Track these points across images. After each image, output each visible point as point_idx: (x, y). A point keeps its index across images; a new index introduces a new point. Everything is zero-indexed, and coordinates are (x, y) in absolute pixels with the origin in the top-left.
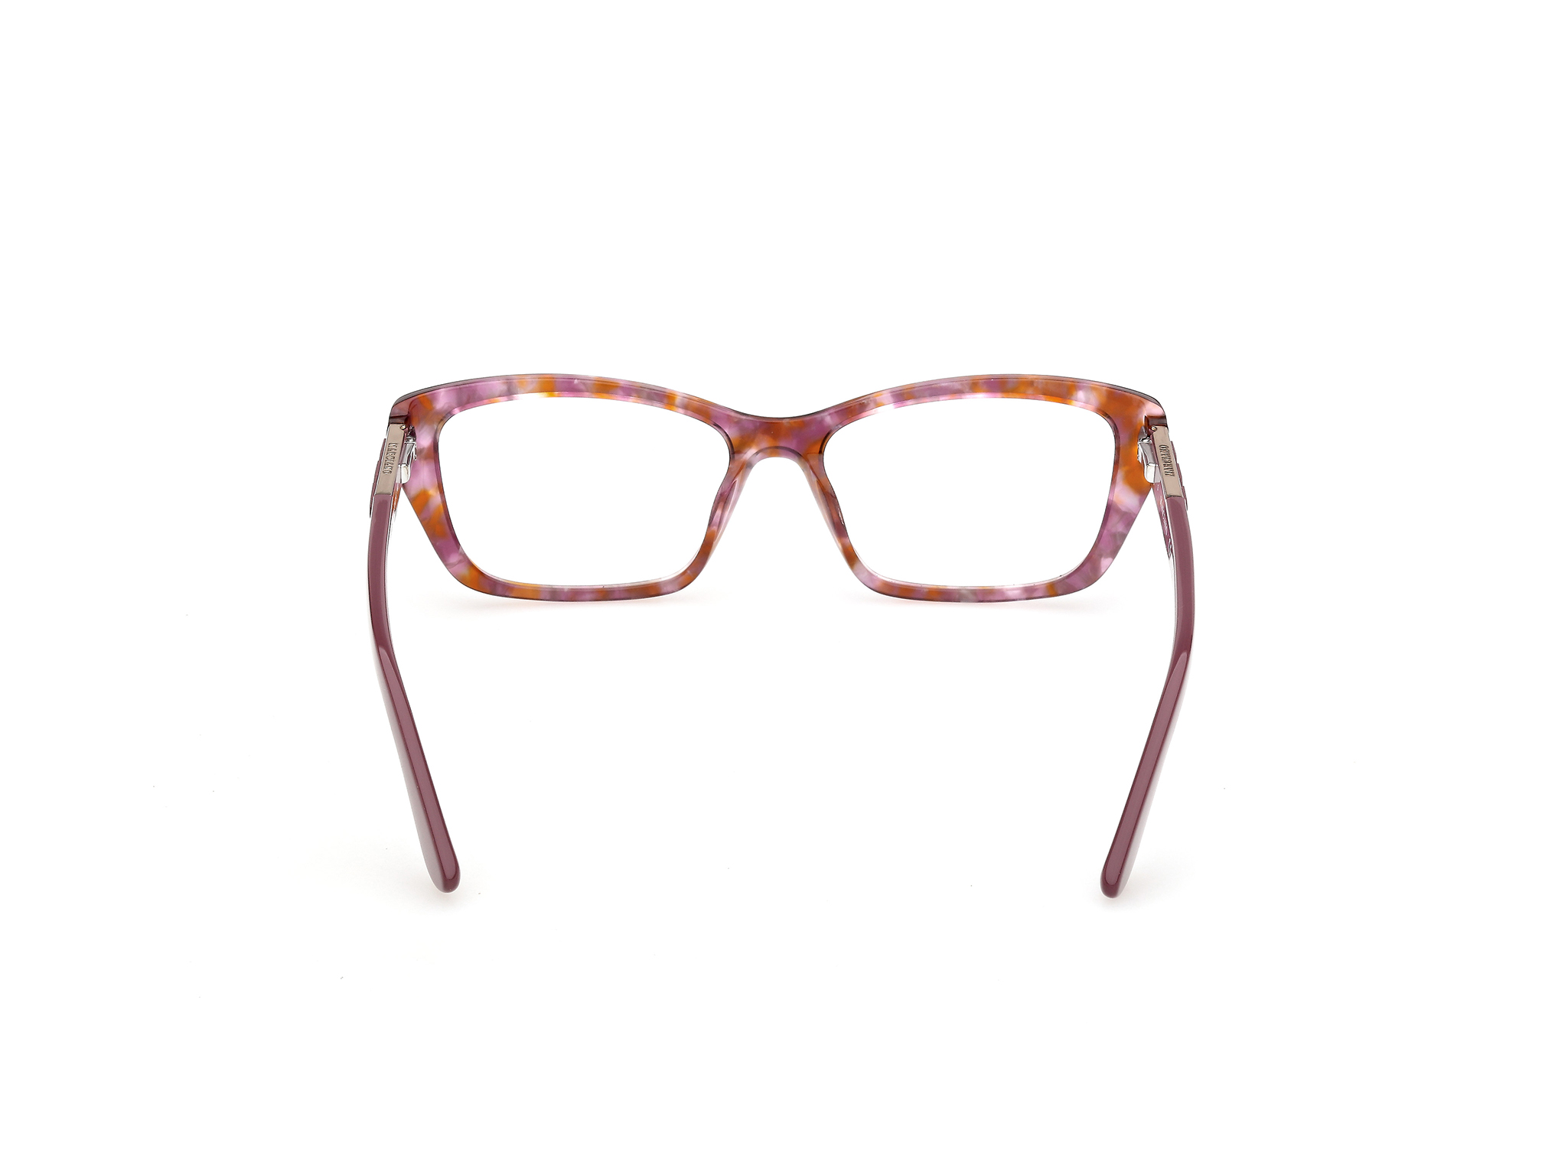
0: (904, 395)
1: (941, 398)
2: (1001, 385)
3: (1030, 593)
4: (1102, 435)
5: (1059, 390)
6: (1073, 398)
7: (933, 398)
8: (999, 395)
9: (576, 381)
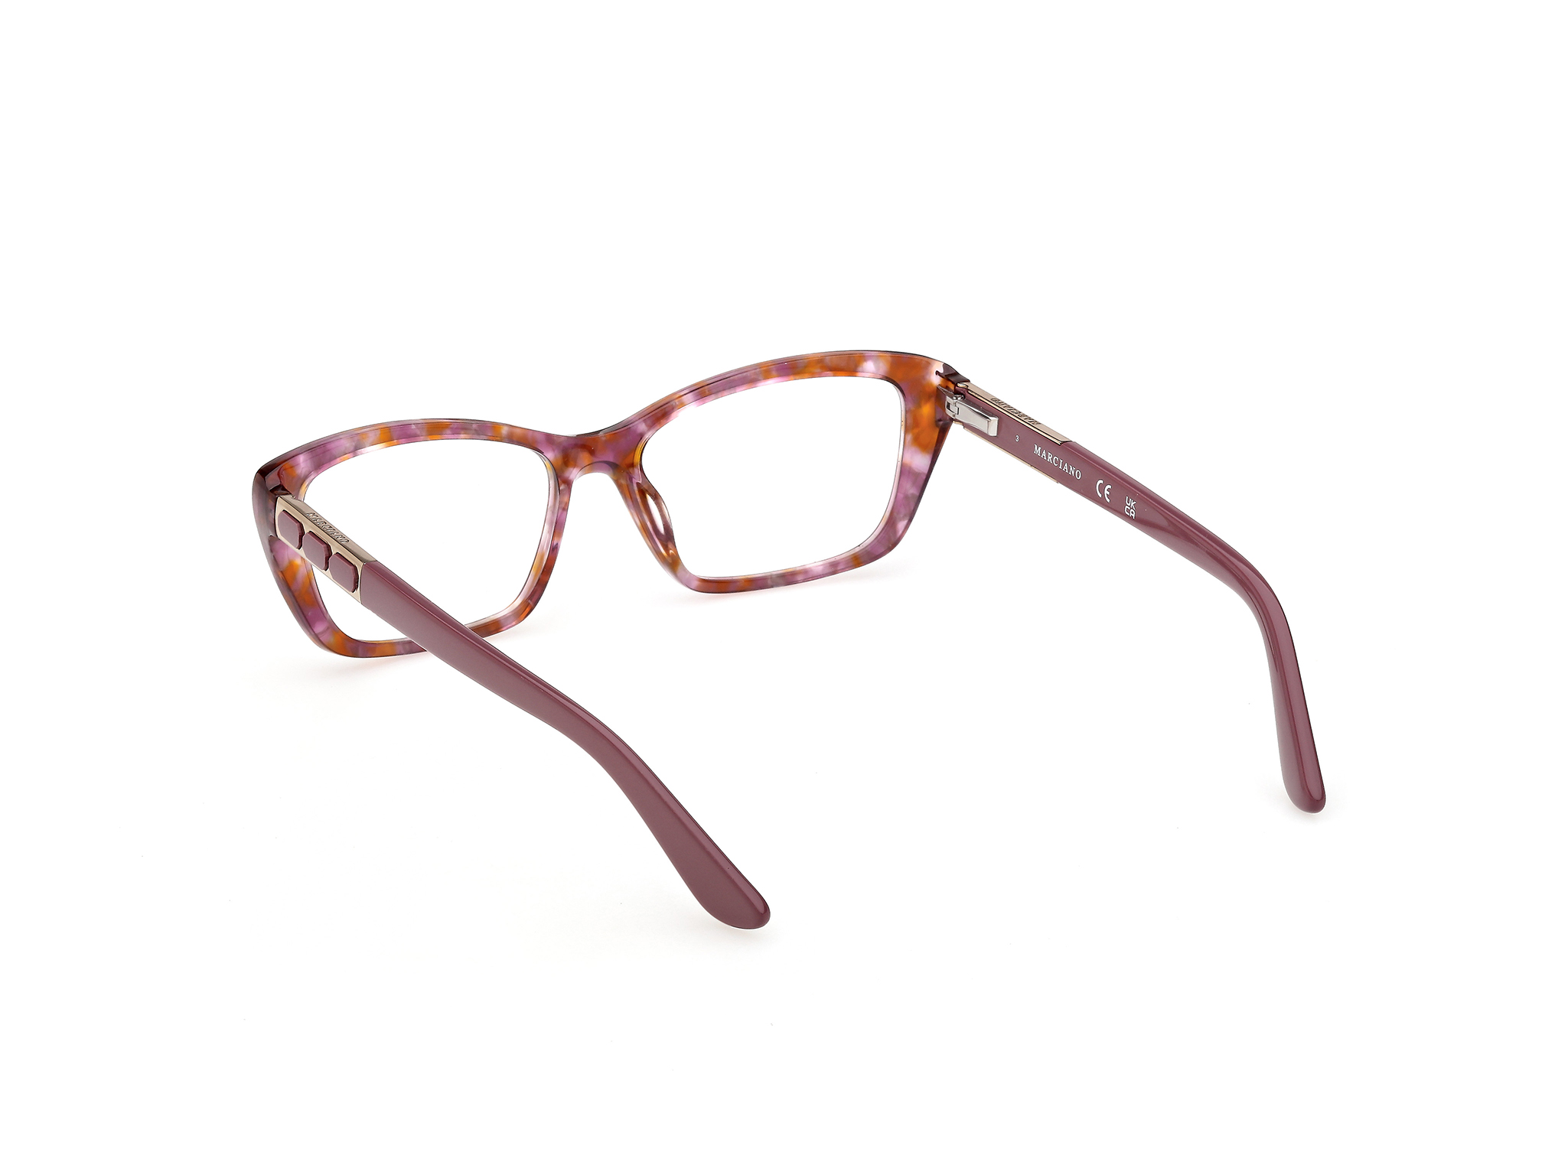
0: (704, 391)
1: (738, 389)
2: (791, 368)
3: (834, 568)
4: (890, 401)
5: (845, 364)
6: (860, 369)
7: (732, 390)
8: (792, 377)
9: (413, 427)
